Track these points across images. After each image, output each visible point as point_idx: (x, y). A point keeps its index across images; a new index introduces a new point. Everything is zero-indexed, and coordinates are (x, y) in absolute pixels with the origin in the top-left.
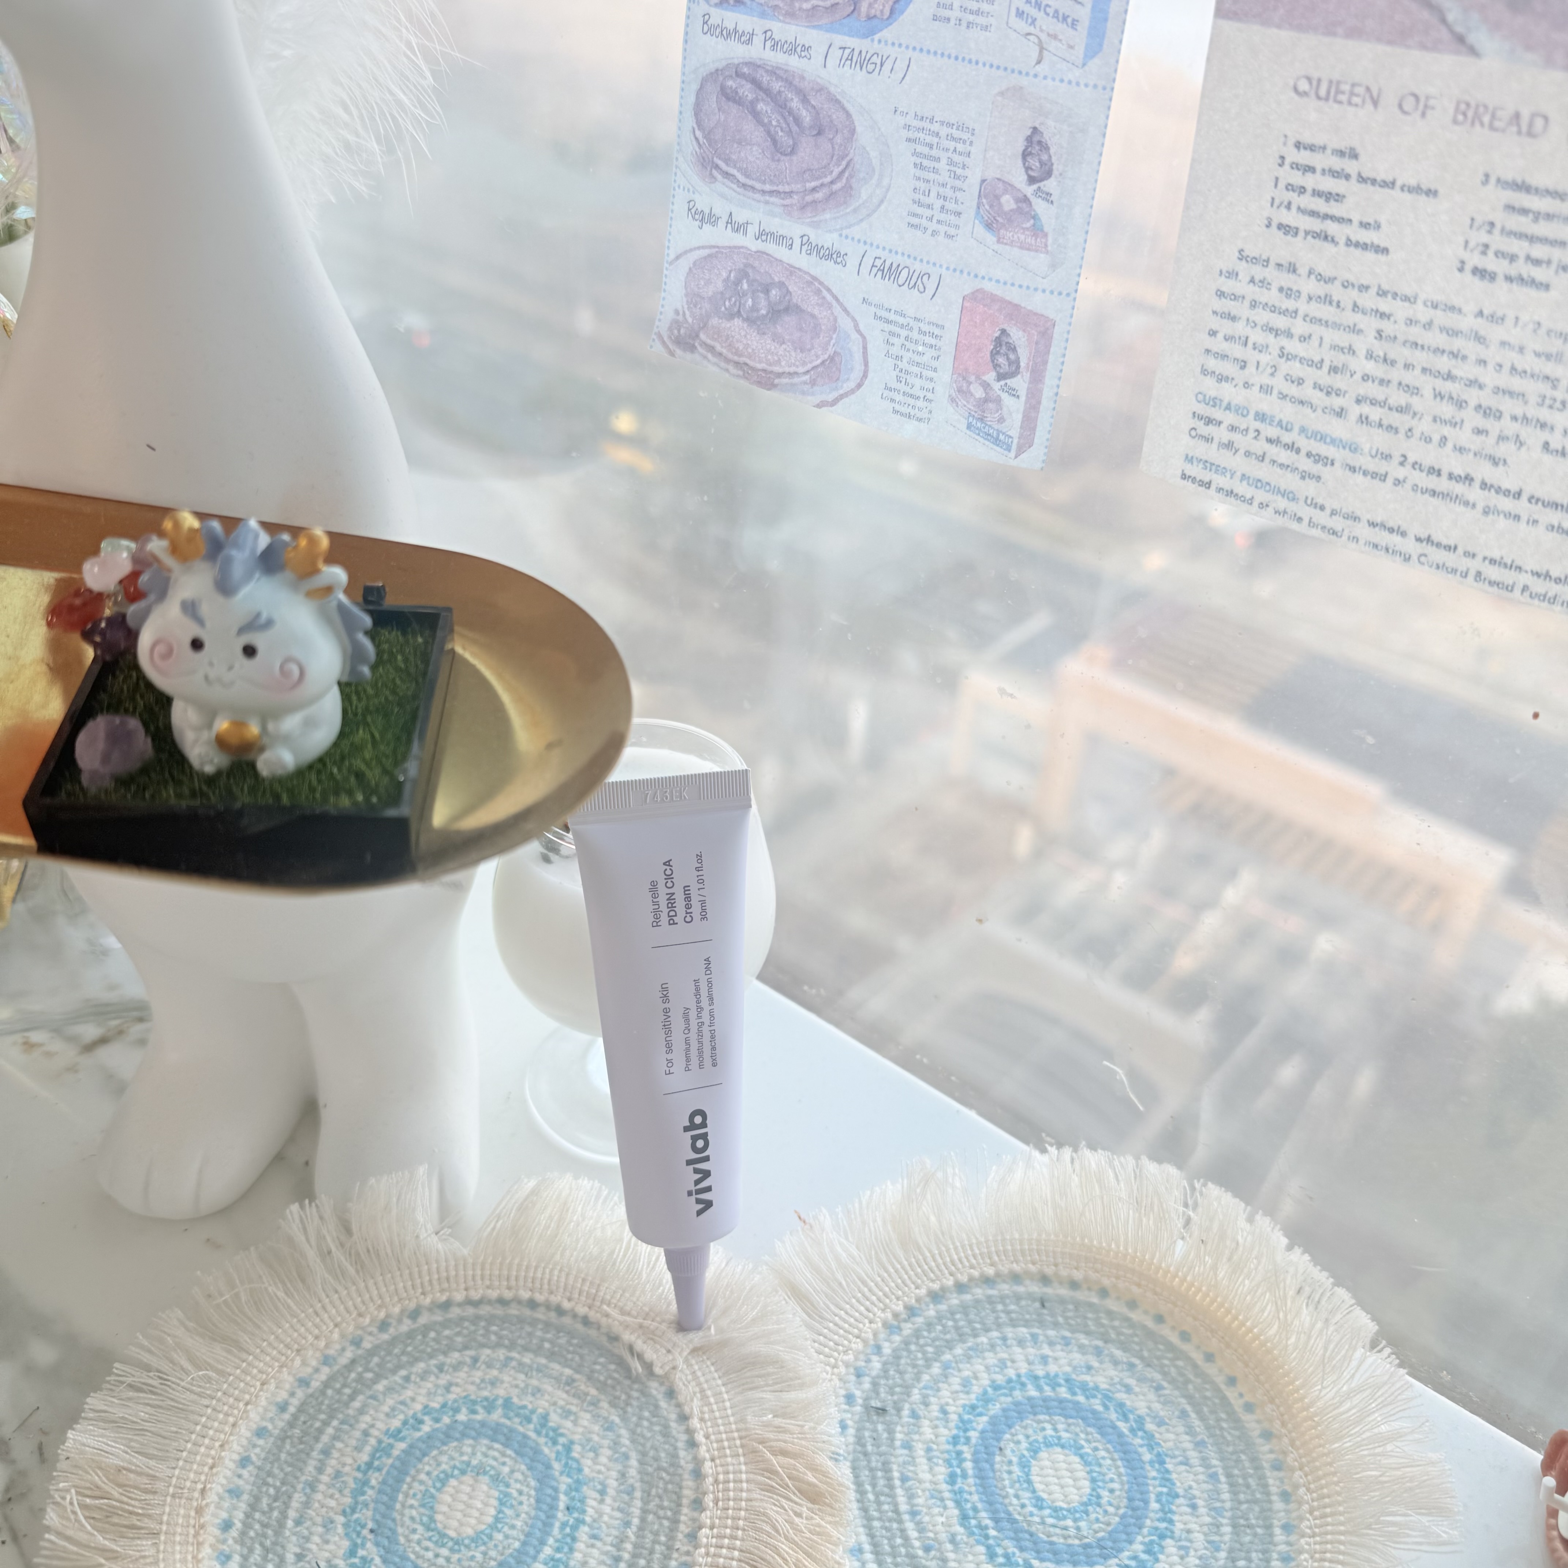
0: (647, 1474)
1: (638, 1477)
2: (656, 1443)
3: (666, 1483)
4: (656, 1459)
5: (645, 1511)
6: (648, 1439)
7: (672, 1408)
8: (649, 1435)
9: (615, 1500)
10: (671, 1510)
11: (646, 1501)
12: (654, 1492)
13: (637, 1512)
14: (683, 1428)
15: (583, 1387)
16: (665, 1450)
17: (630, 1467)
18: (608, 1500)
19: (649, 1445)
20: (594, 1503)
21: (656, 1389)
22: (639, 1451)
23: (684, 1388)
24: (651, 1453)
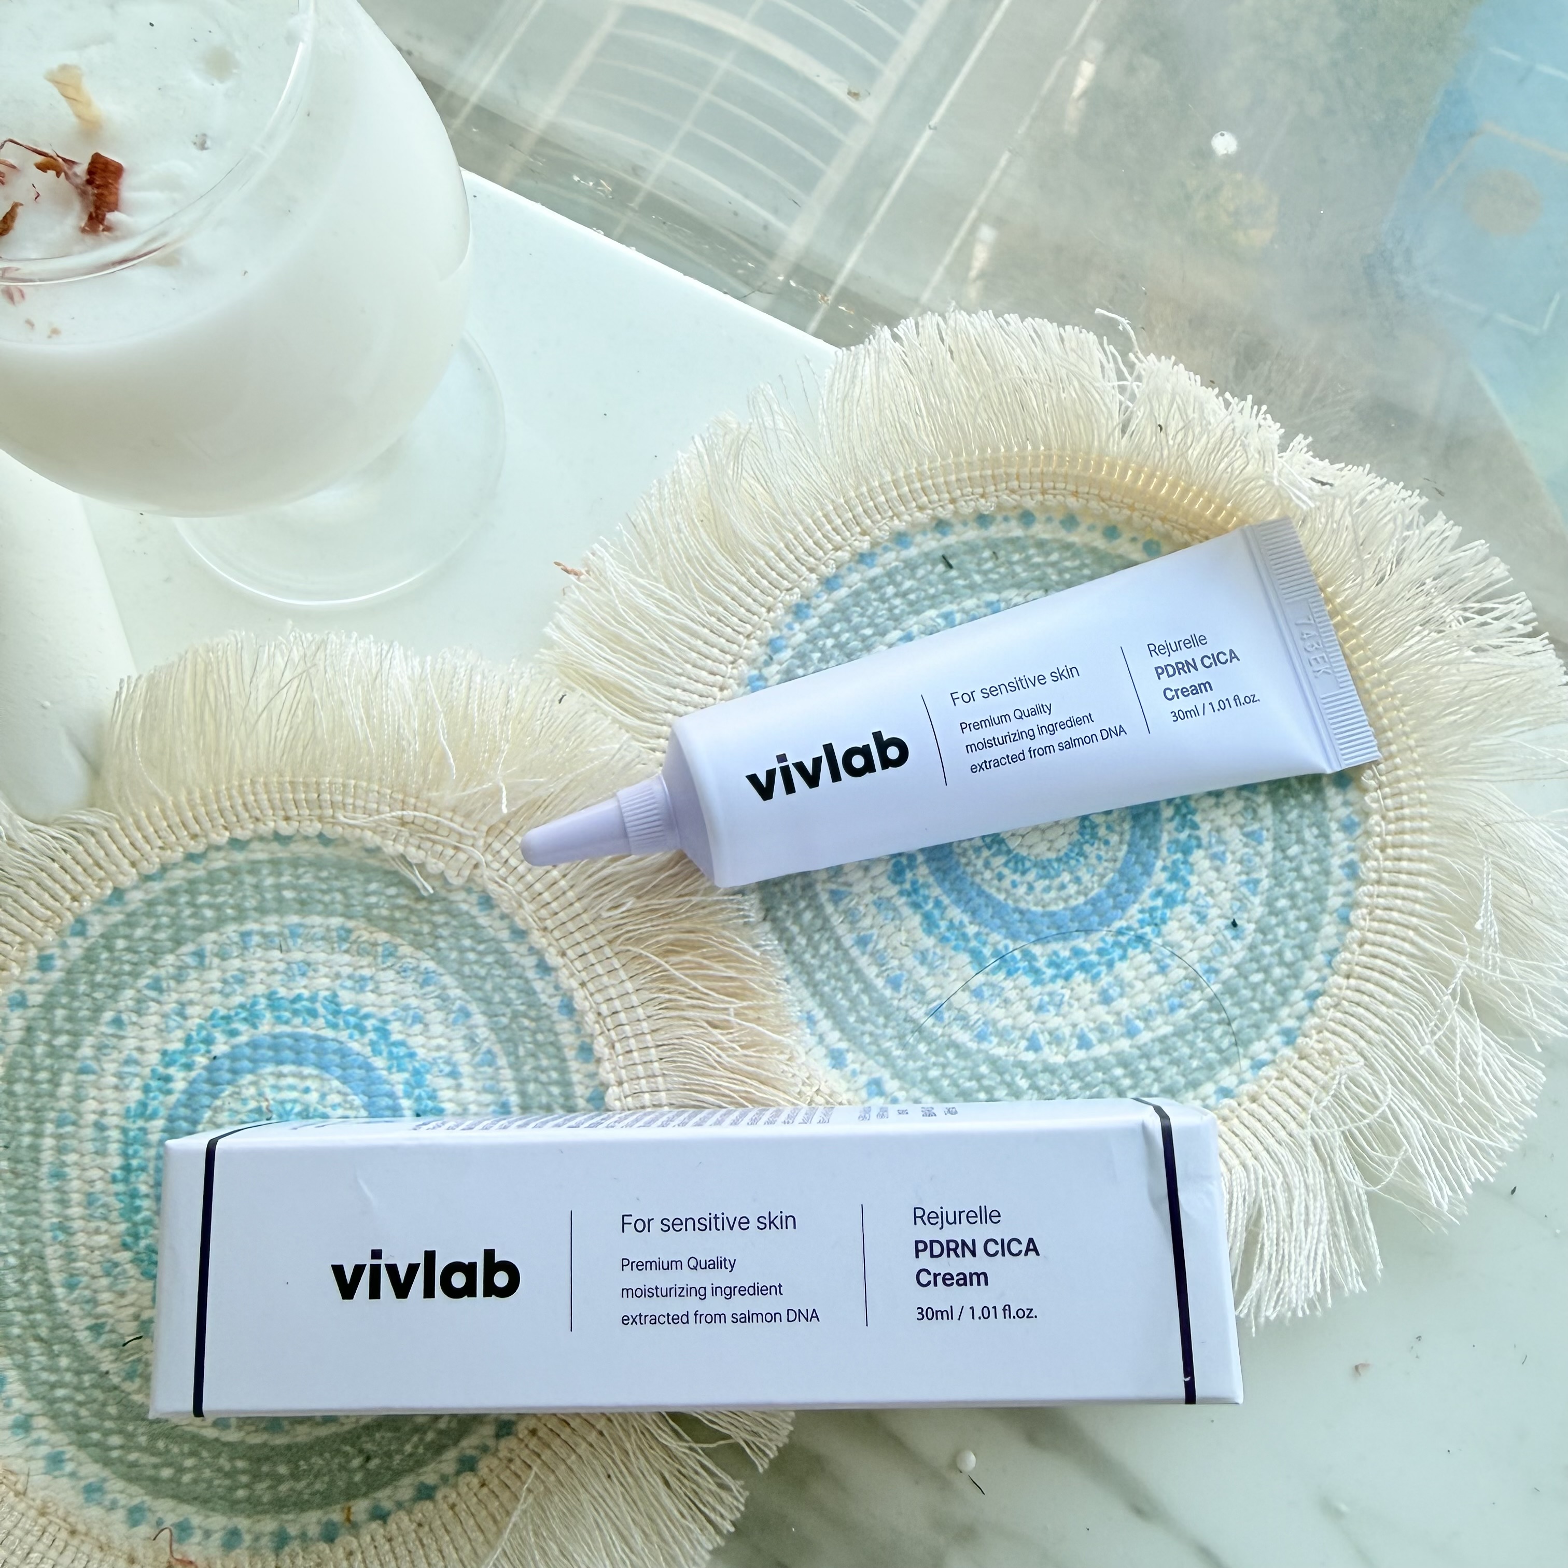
0: (504, 1028)
1: (493, 1037)
2: (498, 980)
3: (534, 1033)
4: (507, 1003)
5: (522, 1082)
6: (484, 979)
7: (498, 924)
8: (483, 972)
9: (475, 1080)
10: (555, 1069)
11: (516, 1066)
12: (521, 1051)
13: (511, 1086)
14: (523, 949)
15: (365, 936)
16: (513, 988)
17: (477, 1026)
18: (467, 1083)
19: (488, 986)
20: (449, 1094)
21: (465, 901)
22: (481, 1000)
23: (502, 890)
24: (497, 998)
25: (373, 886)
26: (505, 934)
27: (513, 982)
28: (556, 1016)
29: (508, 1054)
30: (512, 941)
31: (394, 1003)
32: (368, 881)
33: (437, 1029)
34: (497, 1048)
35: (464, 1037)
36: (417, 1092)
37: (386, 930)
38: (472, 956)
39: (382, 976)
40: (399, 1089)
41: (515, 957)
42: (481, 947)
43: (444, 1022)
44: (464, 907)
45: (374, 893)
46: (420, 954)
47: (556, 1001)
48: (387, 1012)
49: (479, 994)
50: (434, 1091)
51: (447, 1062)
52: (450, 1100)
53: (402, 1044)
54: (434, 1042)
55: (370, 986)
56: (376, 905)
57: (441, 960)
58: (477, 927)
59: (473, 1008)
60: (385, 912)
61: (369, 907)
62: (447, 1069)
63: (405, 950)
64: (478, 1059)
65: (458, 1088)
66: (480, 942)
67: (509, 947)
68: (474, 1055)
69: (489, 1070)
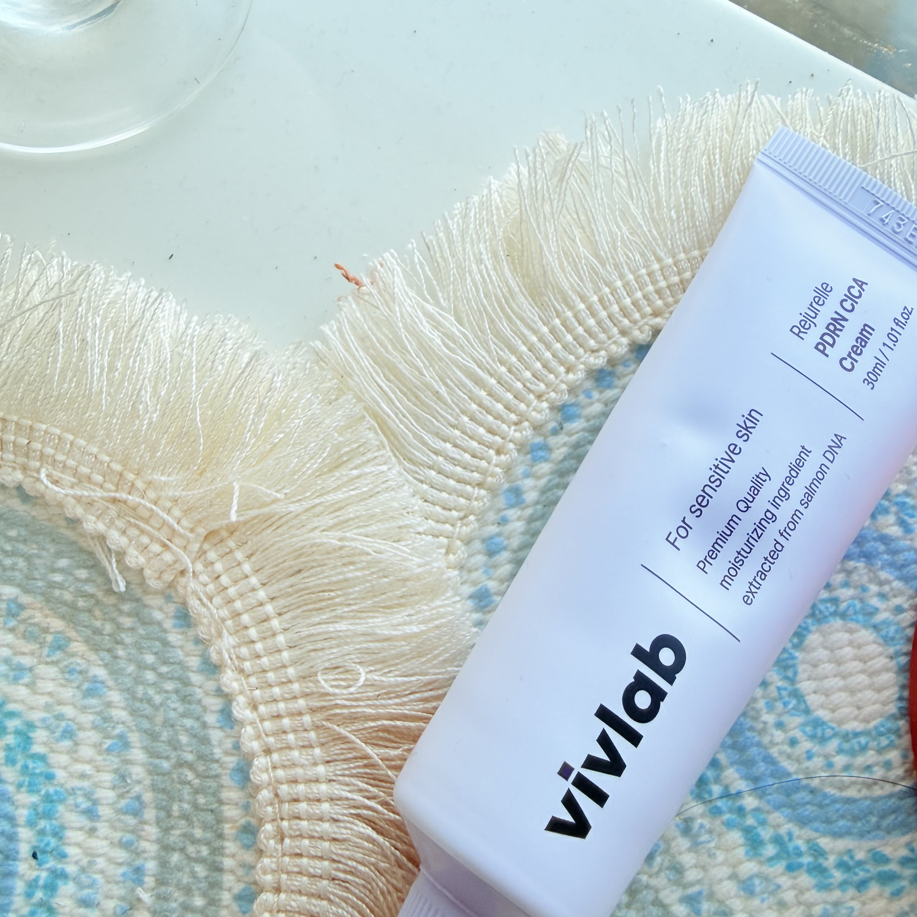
0: (162, 775)
1: (148, 780)
5: (166, 848)
9: (113, 828)
10: (208, 844)
11: (164, 828)
12: (176, 808)
13: (152, 848)
16: (187, 728)
17: (132, 762)
18: (103, 829)
20: (79, 837)
21: (161, 609)
22: (145, 731)
23: (203, 610)
24: (165, 735)
25: (63, 563)
26: (194, 662)
27: (188, 722)
28: (226, 780)
29: (159, 808)
30: (200, 671)
31: (47, 707)
32: (59, 554)
33: (87, 752)
34: (148, 797)
35: (116, 771)
36: (43, 824)
37: (63, 617)
38: (150, 676)
39: (42, 669)
40: (22, 814)
41: (199, 693)
42: (164, 669)
43: (97, 746)
44: (158, 615)
45: (62, 570)
46: (93, 657)
47: (231, 761)
48: (36, 716)
49: (146, 725)
50: (63, 828)
51: (88, 796)
52: (78, 845)
53: (42, 758)
54: (80, 767)
55: (26, 679)
56: (61, 586)
57: (115, 672)
58: (166, 643)
59: (134, 738)
60: (68, 597)
61: (52, 585)
62: (85, 804)
63: (78, 647)
64: (123, 803)
65: (92, 831)
66: (165, 662)
67: (195, 678)
68: (121, 796)
69: (131, 821)
